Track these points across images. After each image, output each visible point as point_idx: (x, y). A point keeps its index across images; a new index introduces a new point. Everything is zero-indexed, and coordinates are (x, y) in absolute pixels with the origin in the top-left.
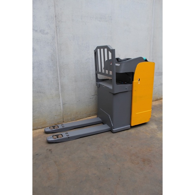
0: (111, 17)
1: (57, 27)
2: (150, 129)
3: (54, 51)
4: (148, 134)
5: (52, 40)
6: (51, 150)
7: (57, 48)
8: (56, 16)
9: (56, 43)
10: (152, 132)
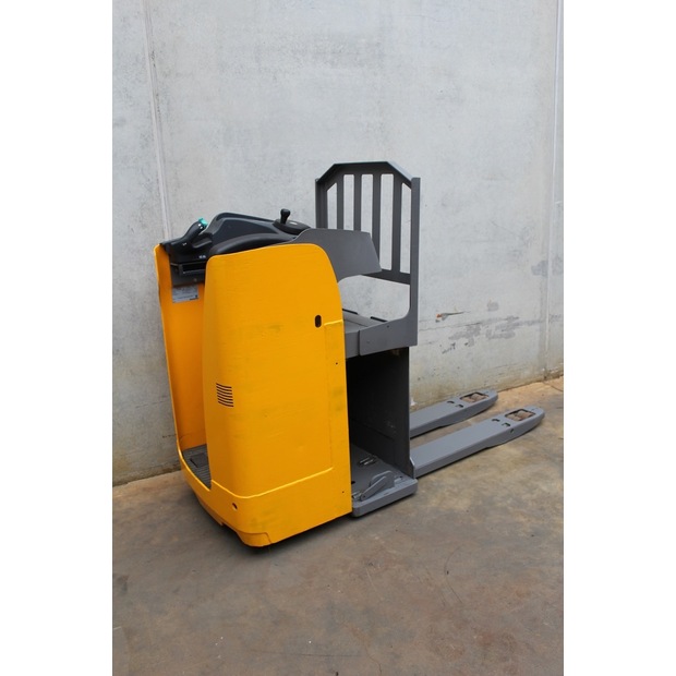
0: (378, 45)
1: (160, 98)
2: (535, 496)
3: (150, 190)
4: (522, 519)
5: (143, 147)
6: (126, 578)
7: (160, 176)
8: (152, 55)
9: (158, 159)
10: (542, 509)
